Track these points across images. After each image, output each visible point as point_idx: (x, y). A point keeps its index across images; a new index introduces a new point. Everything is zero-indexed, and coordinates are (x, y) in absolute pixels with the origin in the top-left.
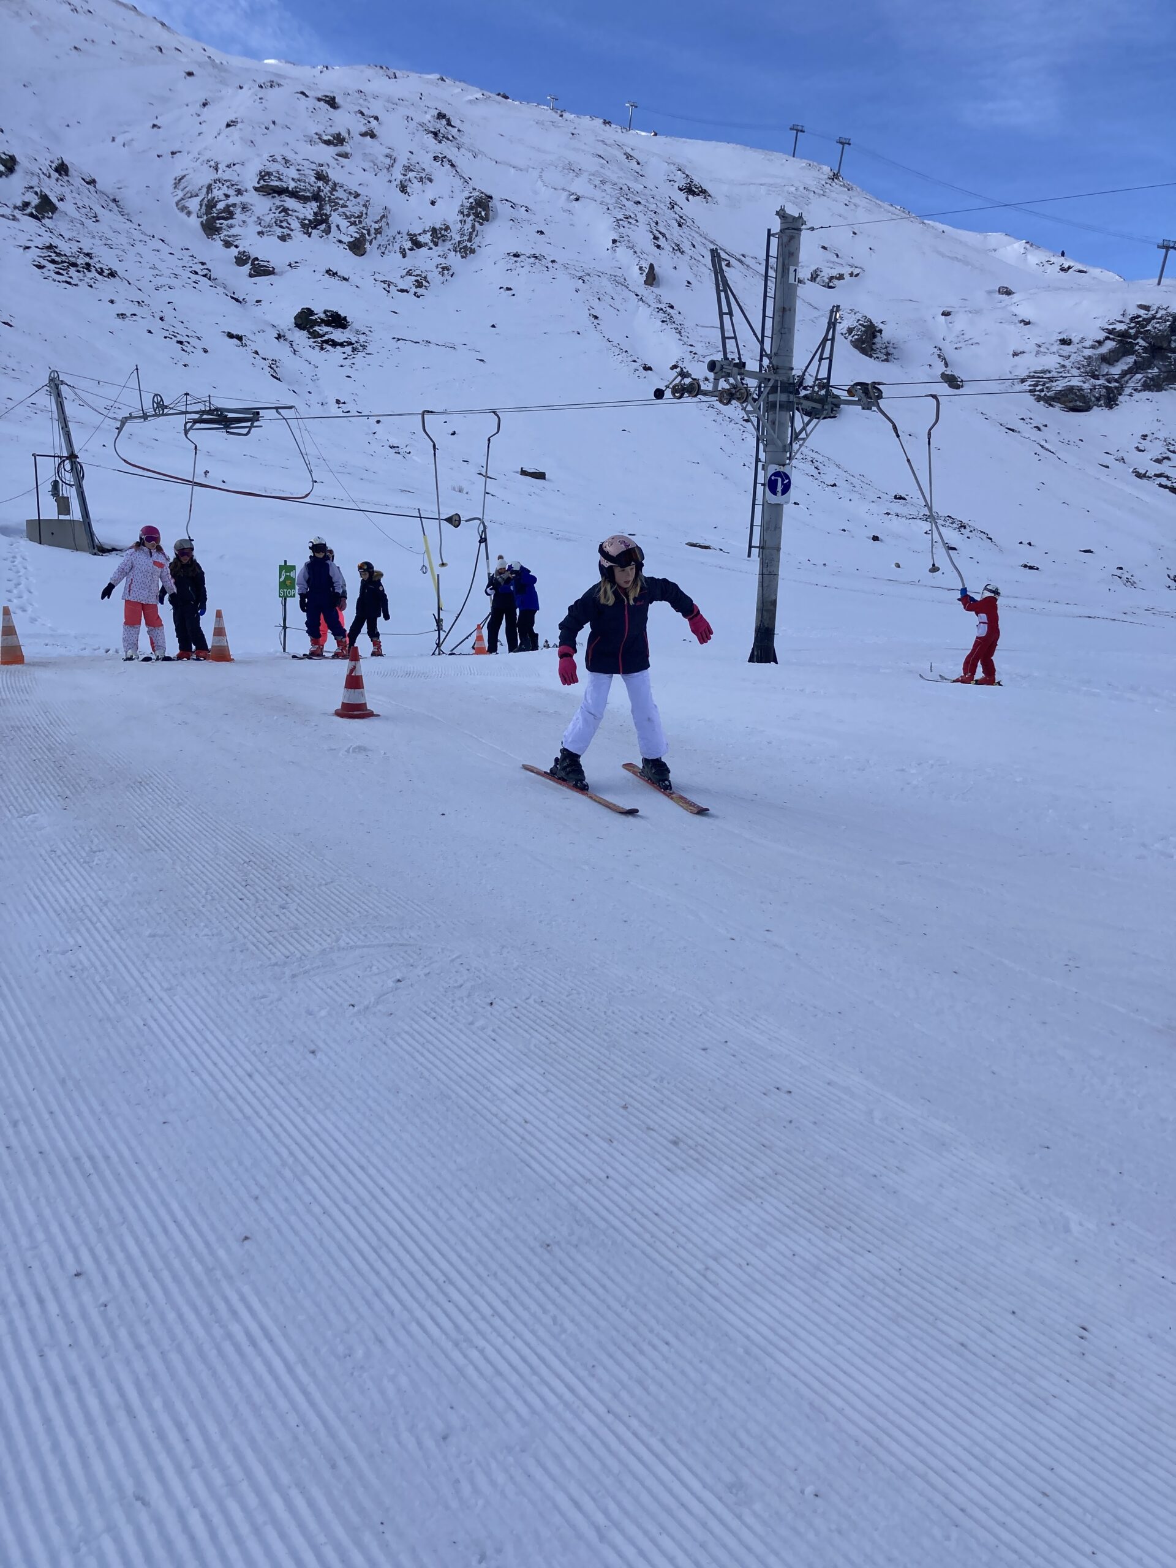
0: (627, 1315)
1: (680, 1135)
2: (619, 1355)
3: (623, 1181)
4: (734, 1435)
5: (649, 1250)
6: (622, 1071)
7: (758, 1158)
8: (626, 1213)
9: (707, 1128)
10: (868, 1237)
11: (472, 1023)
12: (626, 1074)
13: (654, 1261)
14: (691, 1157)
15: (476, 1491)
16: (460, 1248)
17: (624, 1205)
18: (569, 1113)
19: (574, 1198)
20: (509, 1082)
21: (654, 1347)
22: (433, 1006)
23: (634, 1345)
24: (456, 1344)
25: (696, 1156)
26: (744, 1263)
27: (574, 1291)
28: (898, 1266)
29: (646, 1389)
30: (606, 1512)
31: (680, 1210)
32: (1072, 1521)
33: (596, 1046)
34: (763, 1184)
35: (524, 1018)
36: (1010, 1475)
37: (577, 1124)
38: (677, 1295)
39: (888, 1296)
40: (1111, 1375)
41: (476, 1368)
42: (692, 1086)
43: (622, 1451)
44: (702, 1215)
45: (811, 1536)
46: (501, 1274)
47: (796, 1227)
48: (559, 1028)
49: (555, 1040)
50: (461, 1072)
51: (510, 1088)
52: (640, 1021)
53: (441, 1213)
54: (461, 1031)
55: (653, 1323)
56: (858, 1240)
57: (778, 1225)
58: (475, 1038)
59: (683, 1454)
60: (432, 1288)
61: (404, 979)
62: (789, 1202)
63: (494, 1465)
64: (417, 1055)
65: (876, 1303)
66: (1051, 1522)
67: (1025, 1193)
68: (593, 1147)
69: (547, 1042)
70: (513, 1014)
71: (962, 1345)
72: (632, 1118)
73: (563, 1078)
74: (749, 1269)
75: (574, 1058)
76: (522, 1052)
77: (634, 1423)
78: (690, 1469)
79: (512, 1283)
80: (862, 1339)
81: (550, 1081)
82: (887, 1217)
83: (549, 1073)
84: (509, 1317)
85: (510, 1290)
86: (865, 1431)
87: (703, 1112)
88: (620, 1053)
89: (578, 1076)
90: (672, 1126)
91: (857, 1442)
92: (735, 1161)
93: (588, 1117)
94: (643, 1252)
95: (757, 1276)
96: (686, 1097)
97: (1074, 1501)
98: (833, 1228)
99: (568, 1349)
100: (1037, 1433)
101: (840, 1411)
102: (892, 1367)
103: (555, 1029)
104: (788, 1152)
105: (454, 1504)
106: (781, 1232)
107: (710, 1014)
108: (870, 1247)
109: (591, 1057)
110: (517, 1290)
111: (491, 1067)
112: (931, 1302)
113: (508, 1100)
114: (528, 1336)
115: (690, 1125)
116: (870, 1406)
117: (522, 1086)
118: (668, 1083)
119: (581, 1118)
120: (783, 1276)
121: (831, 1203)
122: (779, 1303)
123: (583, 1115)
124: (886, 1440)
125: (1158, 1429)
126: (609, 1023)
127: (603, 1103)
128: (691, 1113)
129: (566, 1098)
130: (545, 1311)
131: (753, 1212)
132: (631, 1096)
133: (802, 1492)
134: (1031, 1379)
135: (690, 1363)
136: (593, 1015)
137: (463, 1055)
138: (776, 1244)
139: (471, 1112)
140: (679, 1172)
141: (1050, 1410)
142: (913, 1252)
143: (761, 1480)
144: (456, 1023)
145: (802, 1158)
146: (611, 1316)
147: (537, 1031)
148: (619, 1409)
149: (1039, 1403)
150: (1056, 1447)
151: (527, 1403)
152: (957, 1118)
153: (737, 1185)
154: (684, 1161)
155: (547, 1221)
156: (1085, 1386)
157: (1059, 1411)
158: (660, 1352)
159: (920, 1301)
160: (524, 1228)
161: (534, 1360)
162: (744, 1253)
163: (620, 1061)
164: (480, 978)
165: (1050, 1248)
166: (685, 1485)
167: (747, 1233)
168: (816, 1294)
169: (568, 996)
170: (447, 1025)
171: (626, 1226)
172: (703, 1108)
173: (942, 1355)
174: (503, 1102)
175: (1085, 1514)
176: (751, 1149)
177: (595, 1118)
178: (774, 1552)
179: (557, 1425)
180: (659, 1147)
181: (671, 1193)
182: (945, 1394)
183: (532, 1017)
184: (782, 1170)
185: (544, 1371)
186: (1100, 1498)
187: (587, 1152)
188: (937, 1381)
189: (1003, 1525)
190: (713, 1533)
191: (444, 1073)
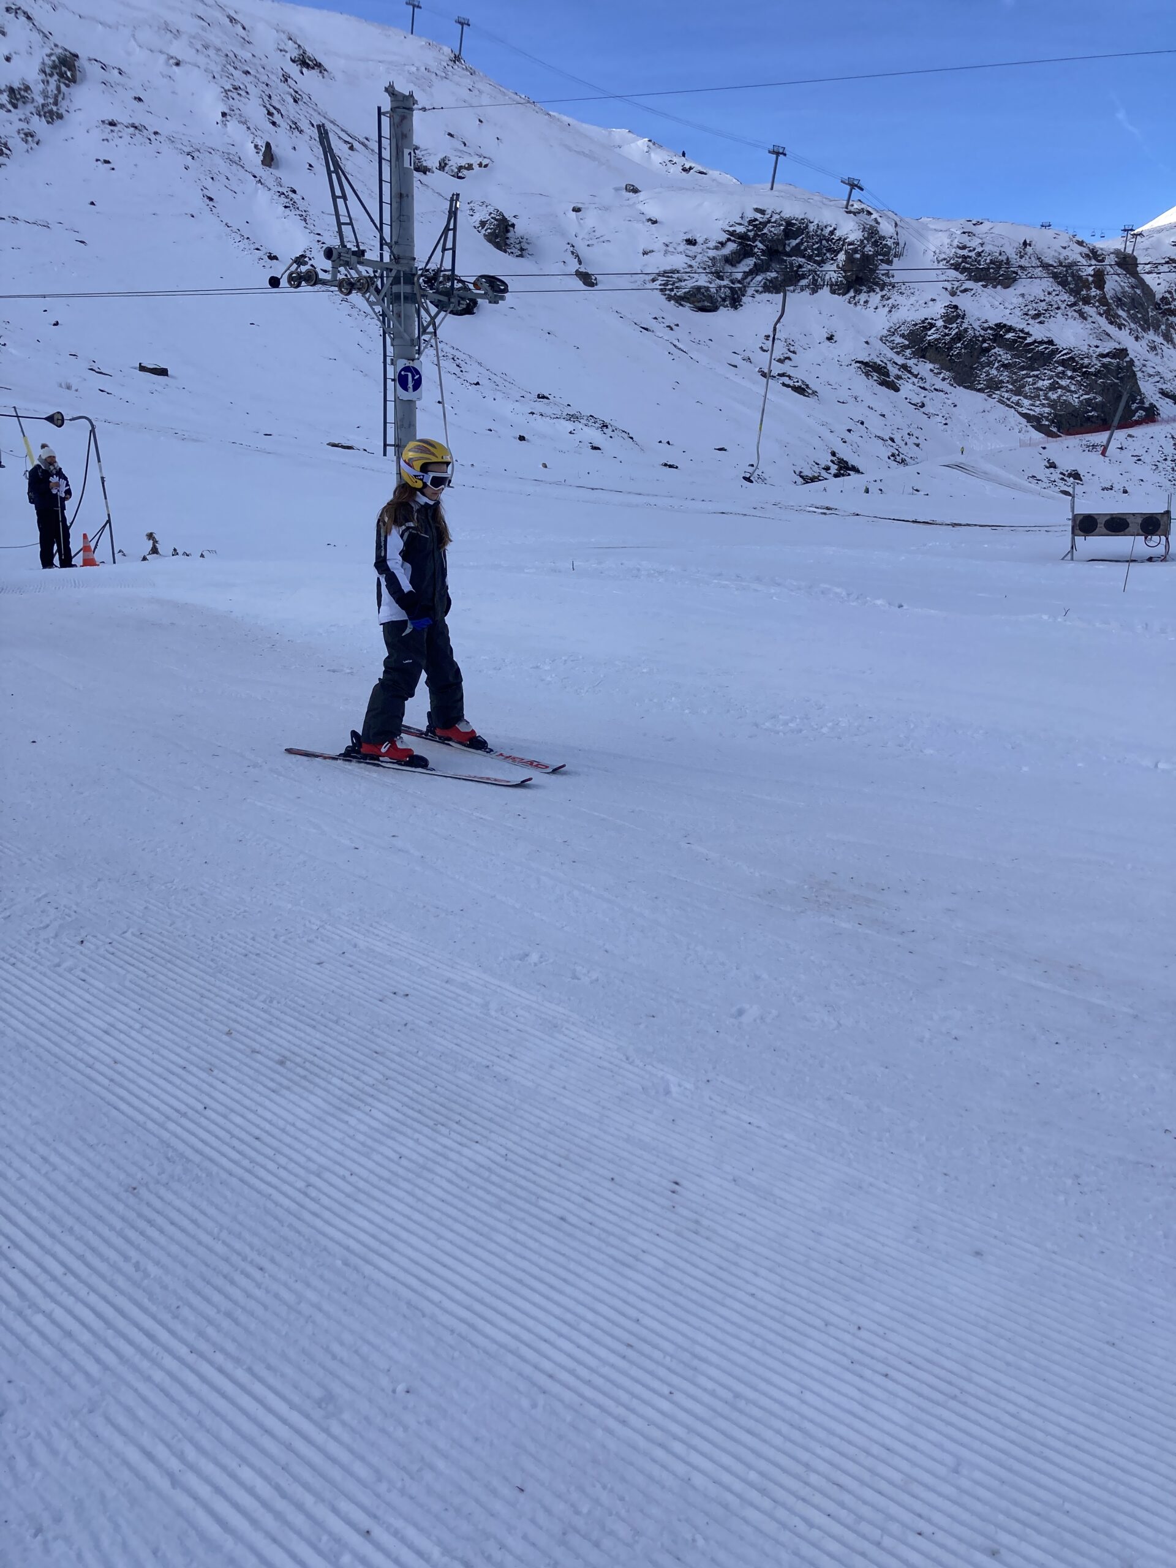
0: (219, 1247)
1: (288, 1054)
2: (208, 1291)
3: (223, 1110)
4: (327, 1350)
5: (247, 1177)
6: (228, 996)
7: (369, 1066)
8: (224, 1142)
9: (317, 1043)
10: (478, 1128)
11: (58, 965)
12: (233, 999)
13: (251, 1187)
14: (298, 1075)
15: (33, 1462)
17: (222, 1134)
18: (166, 1047)
19: (166, 1135)
20: (98, 1022)
21: (248, 1276)
22: (13, 951)
23: (225, 1277)
24: (20, 1313)
25: (303, 1072)
26: (347, 1174)
27: (161, 1231)
28: (504, 1152)
29: (236, 1322)
30: (181, 1457)
31: (283, 1130)
32: (652, 1367)
33: (201, 974)
34: (371, 1091)
35: (120, 954)
36: (598, 1334)
37: (175, 1058)
38: (276, 1218)
39: (493, 1183)
40: (697, 1222)
41: (42, 1334)
42: (303, 1003)
43: (204, 1390)
44: (306, 1132)
45: (400, 1434)
46: (78, 1228)
47: (404, 1129)
48: (158, 959)
49: (153, 973)
50: (42, 1019)
51: (100, 1028)
52: (251, 942)
54: (45, 975)
55: (247, 1250)
56: (467, 1132)
57: (385, 1130)
58: (61, 981)
59: (271, 1379)
62: (398, 1105)
63: (55, 1431)
66: (634, 1371)
67: (630, 1063)
68: (191, 1078)
69: (145, 976)
70: (107, 951)
71: (562, 1219)
72: (236, 1044)
73: (160, 1011)
74: (353, 1179)
75: (173, 988)
76: (114, 990)
77: (219, 1358)
78: (277, 1393)
79: (89, 1236)
80: (464, 1230)
81: (146, 1016)
82: (496, 1106)
83: (145, 1008)
84: (83, 1271)
85: (87, 1244)
86: (461, 1320)
87: (314, 1027)
88: (225, 978)
89: (178, 1008)
90: (280, 1046)
91: (452, 1331)
92: (344, 1072)
93: (187, 1049)
94: (242, 1180)
95: (361, 1184)
96: (296, 1014)
97: (656, 1347)
98: (443, 1125)
99: (151, 1296)
100: (624, 1289)
101: (438, 1305)
103: (154, 962)
104: (399, 1055)
106: (388, 1137)
107: (328, 927)
108: (478, 1138)
109: (193, 986)
110: (95, 1241)
111: (78, 1010)
112: (534, 1183)
113: (97, 1042)
114: (104, 1288)
115: (298, 1042)
116: (467, 1294)
117: (112, 1026)
118: (278, 1003)
119: (179, 1050)
120: (389, 1181)
121: (442, 1100)
122: (382, 1209)
123: (180, 1046)
124: (480, 1324)
125: (736, 1264)
126: (216, 948)
127: (205, 1032)
128: (300, 1030)
129: (164, 1032)
130: (127, 1258)
131: (361, 1121)
132: (235, 1021)
133: (394, 1391)
134: (624, 1240)
135: (286, 1285)
136: (198, 942)
138: (382, 1149)
139: (52, 1060)
140: (284, 1092)
141: (640, 1266)
142: (520, 1136)
143: (352, 1388)
144: (40, 967)
145: (415, 1059)
146: (201, 1251)
147: (133, 965)
148: (202, 1345)
149: (630, 1260)
150: (643, 1299)
151: (98, 1360)
152: (569, 999)
153: (345, 1097)
154: (291, 1080)
155: (134, 1163)
156: (673, 1237)
157: (648, 1264)
158: (253, 1280)
159: (523, 1183)
160: (108, 1175)
161: (109, 1313)
162: (348, 1164)
163: (225, 986)
164: (69, 916)
165: (650, 1112)
166: (270, 1410)
167: (353, 1143)
168: (419, 1193)
169: (171, 925)
170: (28, 970)
171: (224, 1155)
172: (314, 1023)
173: (543, 1233)
174: (90, 1044)
175: (664, 1357)
176: (362, 1058)
177: (194, 1049)
178: (362, 1459)
179: (130, 1377)
180: (263, 1069)
181: (275, 1114)
182: (541, 1269)
183: (128, 951)
184: (394, 1075)
185: (121, 1323)
186: (680, 1339)
187: (184, 1085)
188: (534, 1257)
189: (588, 1383)
190: (297, 1454)
191: (23, 1023)
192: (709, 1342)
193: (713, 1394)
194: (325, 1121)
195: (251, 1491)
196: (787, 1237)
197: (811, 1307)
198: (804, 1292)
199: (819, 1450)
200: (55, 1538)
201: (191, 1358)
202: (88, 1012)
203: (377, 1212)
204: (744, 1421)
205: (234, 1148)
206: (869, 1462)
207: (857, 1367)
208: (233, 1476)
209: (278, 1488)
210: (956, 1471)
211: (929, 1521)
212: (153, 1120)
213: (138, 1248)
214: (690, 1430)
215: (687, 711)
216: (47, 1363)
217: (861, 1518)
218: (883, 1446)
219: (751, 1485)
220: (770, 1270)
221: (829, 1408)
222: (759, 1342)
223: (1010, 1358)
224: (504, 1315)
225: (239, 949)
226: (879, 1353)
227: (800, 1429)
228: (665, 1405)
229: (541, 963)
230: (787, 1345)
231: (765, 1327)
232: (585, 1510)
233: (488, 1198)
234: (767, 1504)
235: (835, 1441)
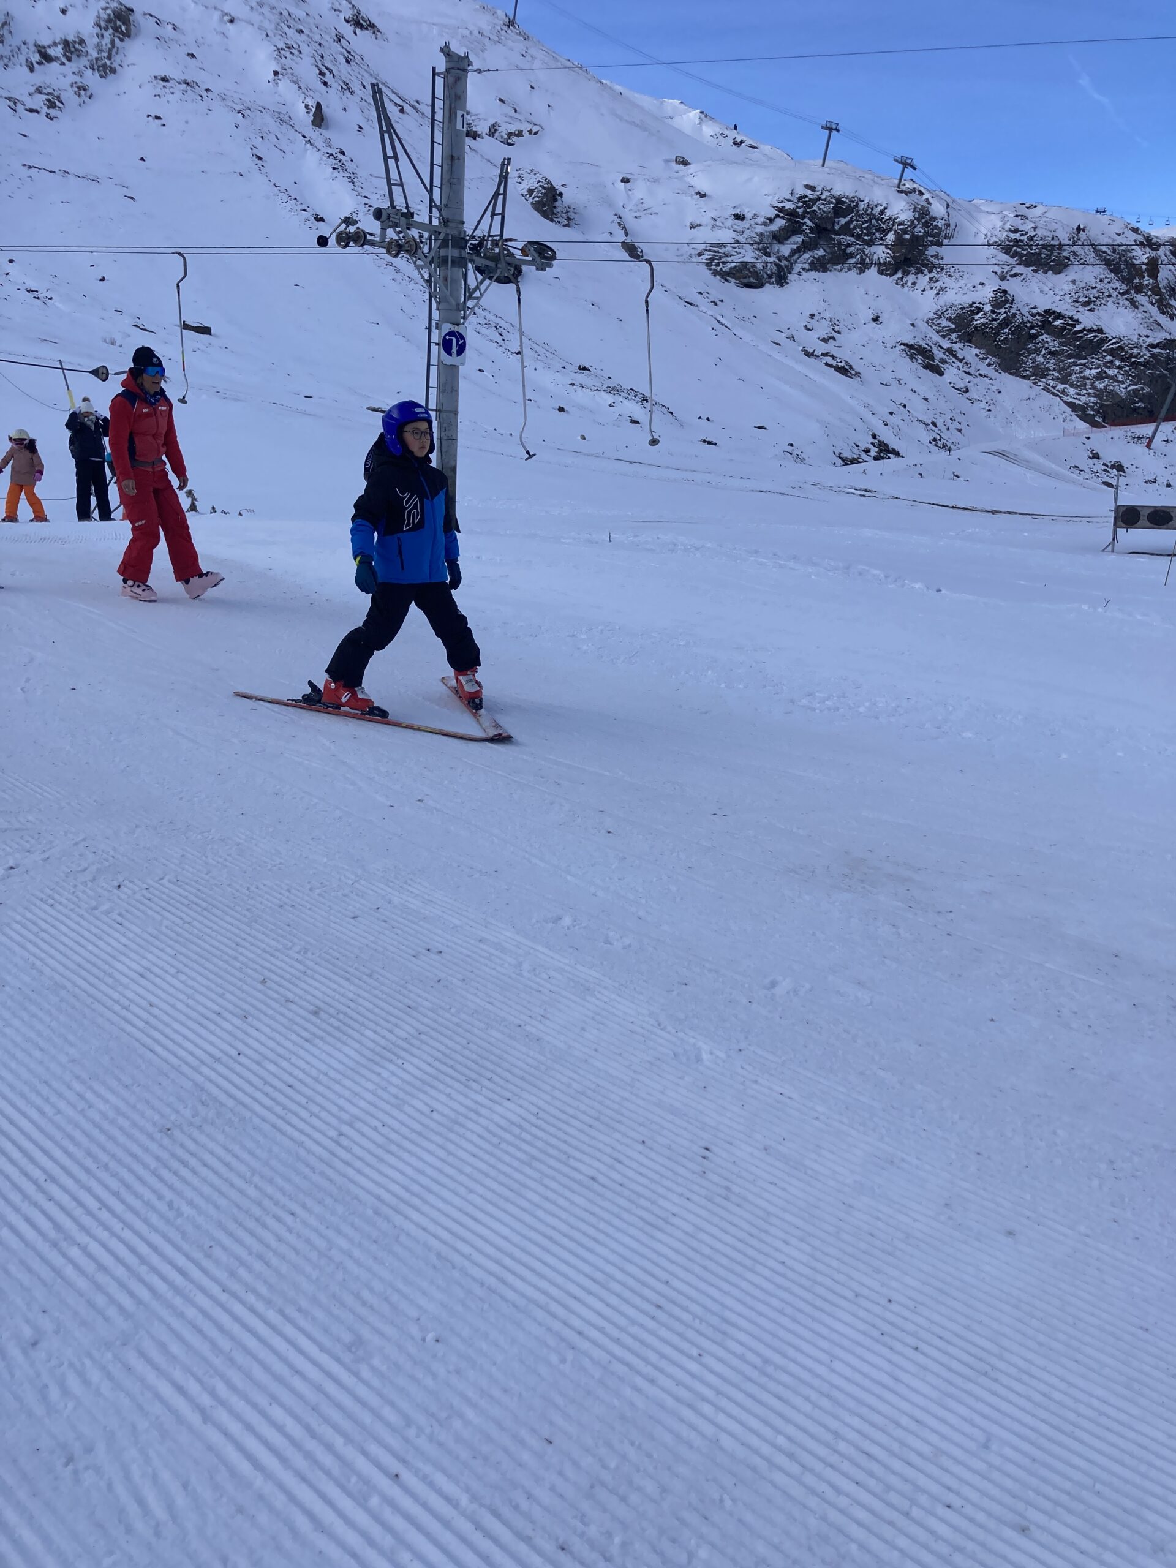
0: (252, 1192)
1: (322, 1005)
2: (241, 1233)
3: (256, 1057)
4: (357, 1296)
5: (280, 1123)
6: (264, 946)
7: (402, 1020)
8: (257, 1088)
9: (351, 995)
10: (510, 1086)
11: (95, 908)
12: (268, 949)
13: (283, 1133)
14: (332, 1025)
15: (65, 1392)
16: (66, 1143)
17: (255, 1080)
18: (201, 993)
19: (200, 1079)
20: (134, 965)
22: (50, 893)
23: (257, 1220)
24: (55, 1245)
25: (336, 1024)
26: (380, 1125)
27: (194, 1172)
28: (536, 1110)
29: (267, 1264)
30: (213, 1393)
31: (316, 1080)
32: (680, 1328)
33: (236, 922)
34: (405, 1045)
35: (156, 899)
36: (627, 1294)
37: (210, 1004)
38: (308, 1165)
39: (524, 1141)
40: (727, 1189)
41: (77, 1266)
42: (338, 955)
43: (236, 1329)
44: (338, 1082)
45: (429, 1382)
46: (112, 1164)
47: (436, 1083)
48: (194, 906)
49: (188, 919)
50: (79, 960)
51: (135, 972)
52: (287, 894)
53: (47, 1109)
54: (82, 917)
55: (279, 1196)
56: (498, 1089)
57: (418, 1083)
58: (98, 923)
59: (302, 1323)
60: (30, 1189)
61: (18, 866)
62: (430, 1060)
63: (88, 1362)
64: (29, 946)
65: (512, 1150)
66: (664, 1333)
67: (662, 1029)
68: (225, 1024)
69: (180, 922)
70: (144, 896)
71: (593, 1178)
72: (271, 993)
73: (196, 957)
74: (385, 1130)
75: (209, 936)
76: (150, 934)
77: (251, 1299)
78: (308, 1335)
79: (124, 1173)
80: (495, 1186)
81: (181, 962)
82: (526, 1064)
83: (181, 953)
84: (119, 1208)
85: (122, 1181)
86: (491, 1273)
87: (348, 980)
88: (262, 929)
89: (213, 955)
90: (314, 996)
91: (482, 1284)
92: (377, 1024)
93: (222, 996)
94: (274, 1126)
95: (393, 1136)
96: (330, 966)
97: (686, 1309)
98: (474, 1081)
99: (184, 1234)
100: (655, 1251)
101: (467, 1257)
102: (523, 1209)
103: (191, 909)
104: (432, 1011)
105: (39, 1410)
106: (419, 1090)
107: (363, 882)
108: (509, 1095)
109: (228, 934)
110: (130, 1179)
111: (115, 953)
112: (565, 1142)
113: (132, 985)
114: (139, 1225)
115: (332, 993)
116: (498, 1248)
117: (149, 970)
118: (313, 954)
119: (214, 996)
120: (420, 1134)
121: (474, 1056)
122: (413, 1161)
123: (216, 994)
124: (511, 1278)
125: (766, 1232)
126: (252, 898)
127: (240, 980)
128: (334, 982)
129: (199, 978)
130: (160, 1197)
131: (393, 1073)
132: (270, 970)
133: (424, 1340)
134: (653, 1203)
135: (316, 1231)
136: (234, 891)
137: (83, 942)
138: (415, 1102)
139: (90, 1000)
140: (317, 1041)
141: (669, 1228)
142: (551, 1095)
143: (382, 1334)
144: (77, 909)
145: (448, 1015)
146: (233, 1194)
147: (169, 911)
148: (235, 1287)
149: (661, 1223)
150: (673, 1262)
151: (131, 1294)
152: (602, 963)
153: (378, 1049)
154: (324, 1031)
155: (169, 1105)
156: (703, 1202)
157: (678, 1228)
158: (285, 1224)
159: (554, 1141)
160: (143, 1115)
161: (144, 1249)
162: (381, 1115)
163: (261, 936)
164: (107, 861)
165: (682, 1078)
166: (302, 1352)
167: (386, 1096)
168: (451, 1147)
169: (207, 874)
170: (66, 911)
171: (257, 1101)
172: (348, 976)
173: (573, 1192)
174: (126, 987)
175: (694, 1319)
176: (396, 1012)
177: (228, 996)
178: (392, 1404)
179: (164, 1313)
180: (298, 1019)
181: (308, 1063)
182: (572, 1227)
183: (164, 897)
184: (427, 1029)
185: (155, 1259)
186: (709, 1303)
187: (218, 1031)
188: (564, 1215)
189: (617, 1341)
190: (327, 1395)
191: (60, 963)
192: (739, 1308)
193: (742, 1358)
194: (357, 1073)
195: (280, 1429)
196: (817, 1207)
197: (841, 1278)
198: (835, 1263)
199: (848, 1418)
200: (87, 1468)
201: (224, 1297)
202: (124, 954)
203: (408, 1164)
204: (772, 1385)
205: (267, 1094)
206: (899, 1433)
207: (885, 1339)
208: (263, 1414)
209: (308, 1428)
210: (986, 1447)
211: (958, 1494)
212: (186, 1063)
213: (171, 1187)
214: (719, 1392)
215: (723, 685)
216: (81, 1295)
217: (889, 1488)
218: (912, 1417)
219: (779, 1449)
220: (802, 1240)
221: (858, 1377)
222: (789, 1310)
223: (1041, 1338)
224: (533, 1270)
225: (275, 900)
226: (910, 1327)
227: (828, 1397)
228: (693, 1367)
229: (574, 926)
230: (817, 1314)
231: (795, 1295)
232: (613, 1465)
233: (519, 1154)
234: (795, 1469)
235: (864, 1411)
